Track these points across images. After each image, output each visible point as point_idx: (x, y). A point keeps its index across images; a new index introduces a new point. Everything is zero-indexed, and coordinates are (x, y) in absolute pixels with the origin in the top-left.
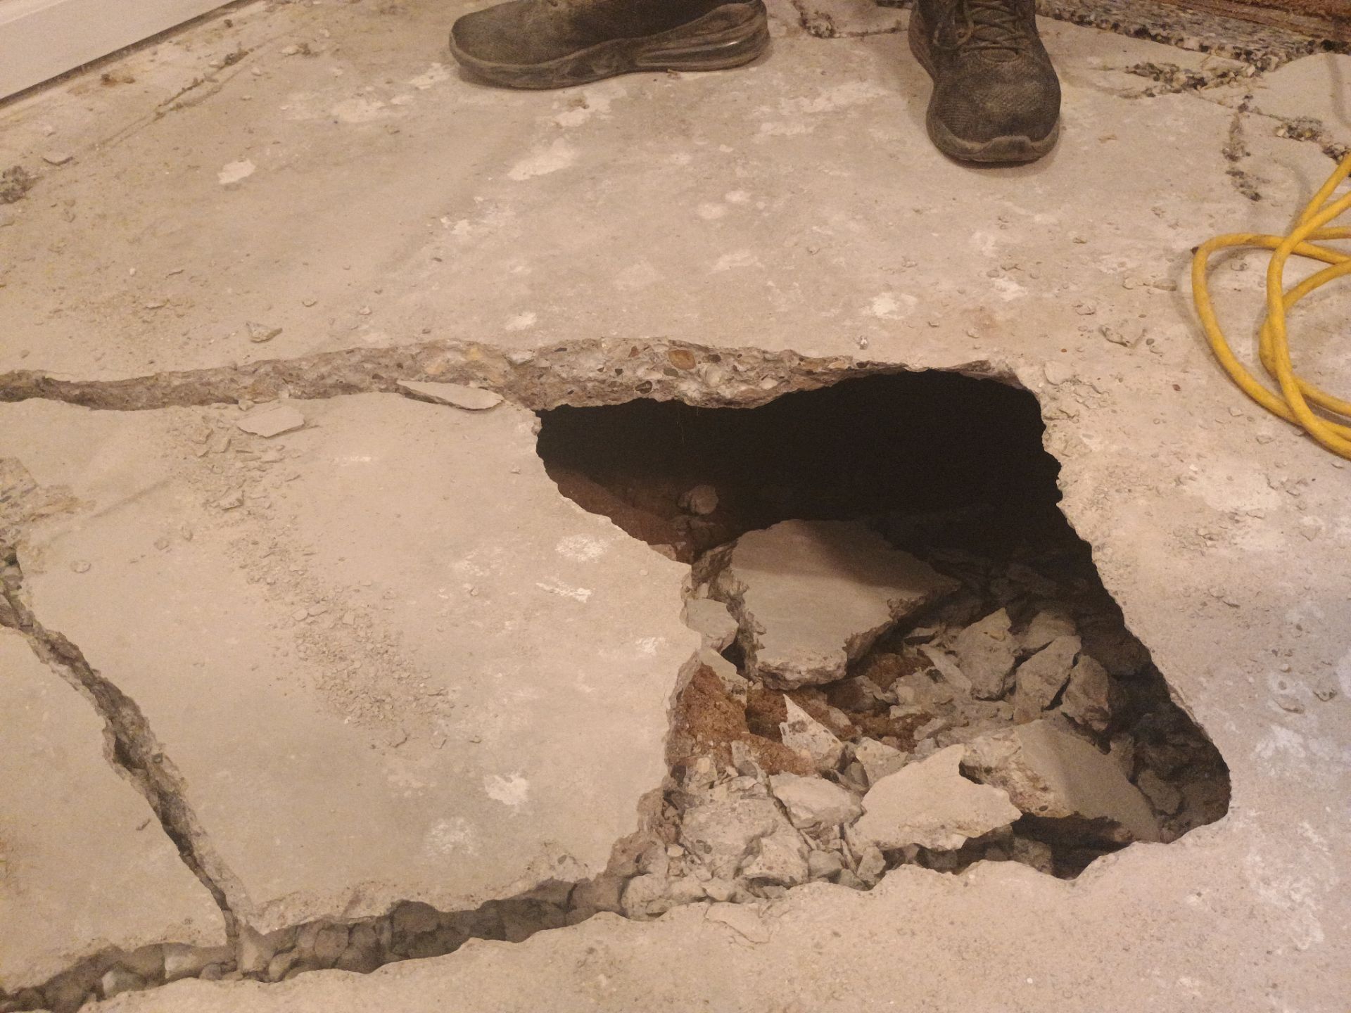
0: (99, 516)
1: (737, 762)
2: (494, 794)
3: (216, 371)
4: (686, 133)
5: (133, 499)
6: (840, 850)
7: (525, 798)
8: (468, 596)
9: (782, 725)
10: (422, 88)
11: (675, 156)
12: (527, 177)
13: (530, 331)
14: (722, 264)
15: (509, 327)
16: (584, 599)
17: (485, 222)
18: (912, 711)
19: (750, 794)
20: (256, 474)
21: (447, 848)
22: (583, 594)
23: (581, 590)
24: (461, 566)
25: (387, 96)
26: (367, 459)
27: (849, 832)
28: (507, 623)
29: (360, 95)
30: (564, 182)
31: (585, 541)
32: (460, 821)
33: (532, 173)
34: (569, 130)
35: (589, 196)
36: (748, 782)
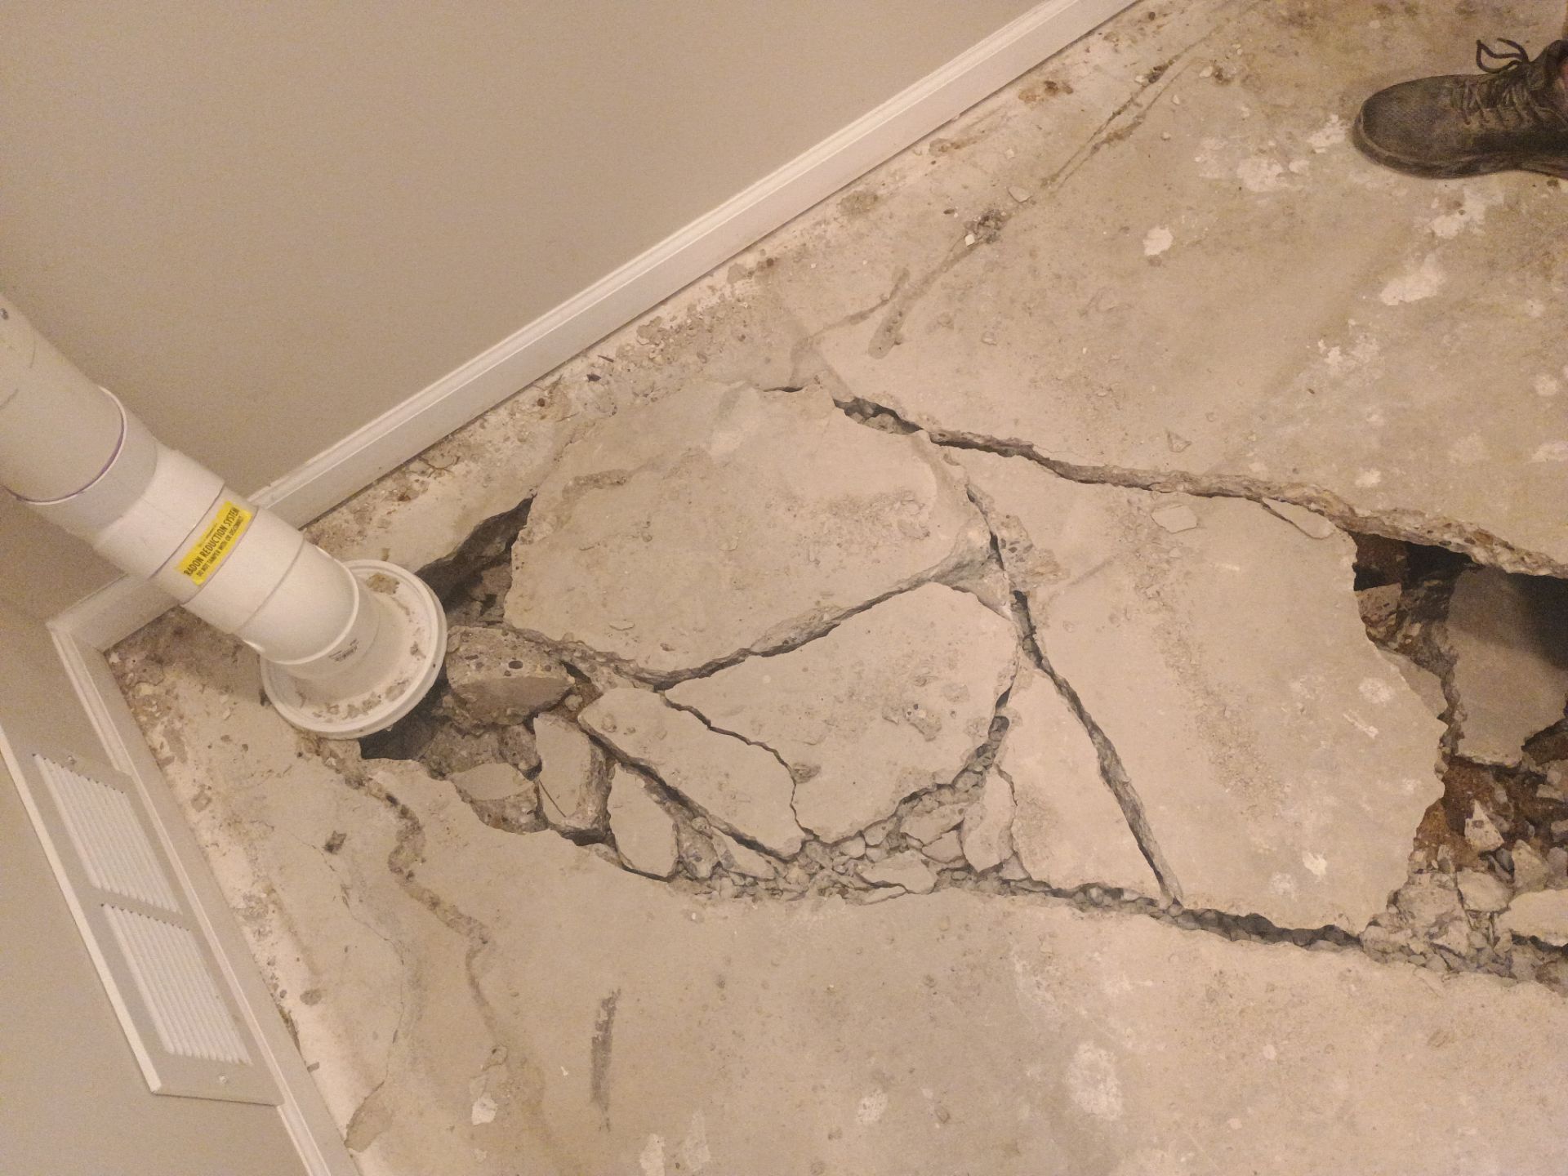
0: (1073, 583)
1: (1439, 858)
2: (1308, 865)
3: (1145, 472)
4: (1546, 272)
5: (1092, 573)
6: (1487, 929)
7: (1324, 872)
8: (1299, 713)
9: (1468, 821)
10: (1318, 151)
11: (1530, 302)
12: (1396, 303)
13: (1374, 490)
14: (1540, 455)
15: (1358, 482)
16: (1372, 736)
17: (1353, 353)
18: (1557, 795)
19: (1443, 886)
20: (1165, 566)
21: (1281, 892)
22: (1373, 731)
23: (1372, 728)
24: (1296, 686)
25: (1286, 157)
26: (1237, 568)
27: (1496, 920)
28: (1322, 742)
29: (1262, 151)
30: (1427, 315)
31: (1379, 685)
32: (1288, 876)
33: (1401, 298)
34: (1443, 241)
35: (1446, 340)
36: (1445, 878)
